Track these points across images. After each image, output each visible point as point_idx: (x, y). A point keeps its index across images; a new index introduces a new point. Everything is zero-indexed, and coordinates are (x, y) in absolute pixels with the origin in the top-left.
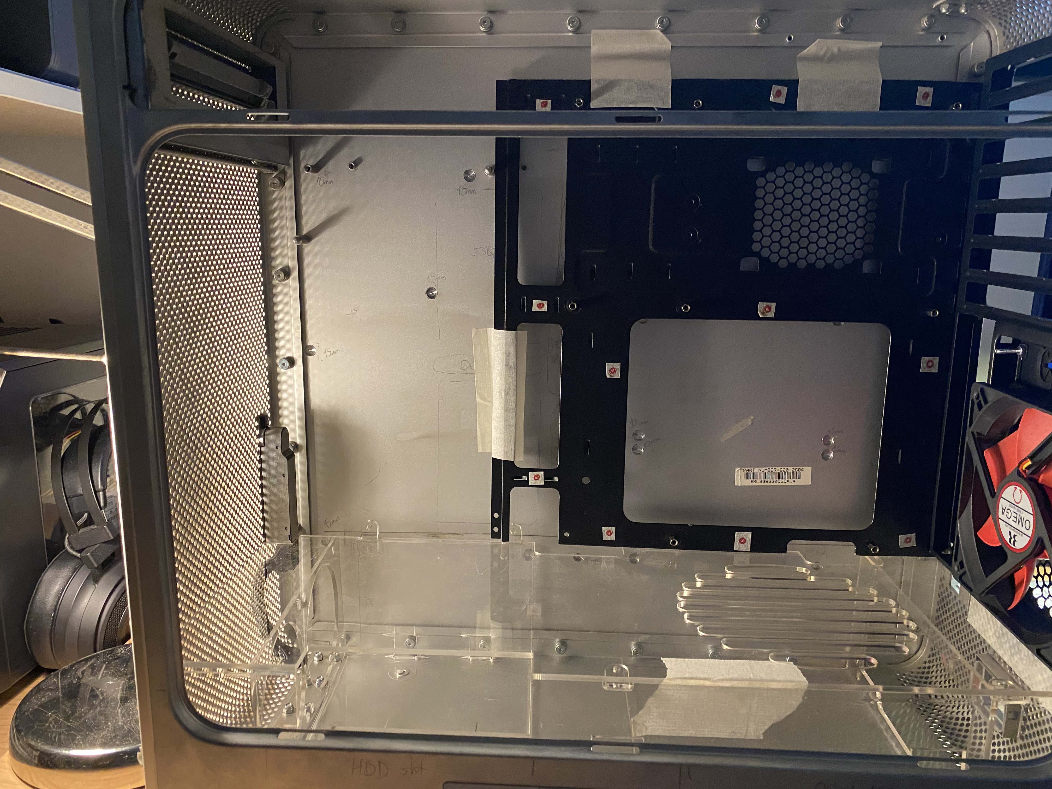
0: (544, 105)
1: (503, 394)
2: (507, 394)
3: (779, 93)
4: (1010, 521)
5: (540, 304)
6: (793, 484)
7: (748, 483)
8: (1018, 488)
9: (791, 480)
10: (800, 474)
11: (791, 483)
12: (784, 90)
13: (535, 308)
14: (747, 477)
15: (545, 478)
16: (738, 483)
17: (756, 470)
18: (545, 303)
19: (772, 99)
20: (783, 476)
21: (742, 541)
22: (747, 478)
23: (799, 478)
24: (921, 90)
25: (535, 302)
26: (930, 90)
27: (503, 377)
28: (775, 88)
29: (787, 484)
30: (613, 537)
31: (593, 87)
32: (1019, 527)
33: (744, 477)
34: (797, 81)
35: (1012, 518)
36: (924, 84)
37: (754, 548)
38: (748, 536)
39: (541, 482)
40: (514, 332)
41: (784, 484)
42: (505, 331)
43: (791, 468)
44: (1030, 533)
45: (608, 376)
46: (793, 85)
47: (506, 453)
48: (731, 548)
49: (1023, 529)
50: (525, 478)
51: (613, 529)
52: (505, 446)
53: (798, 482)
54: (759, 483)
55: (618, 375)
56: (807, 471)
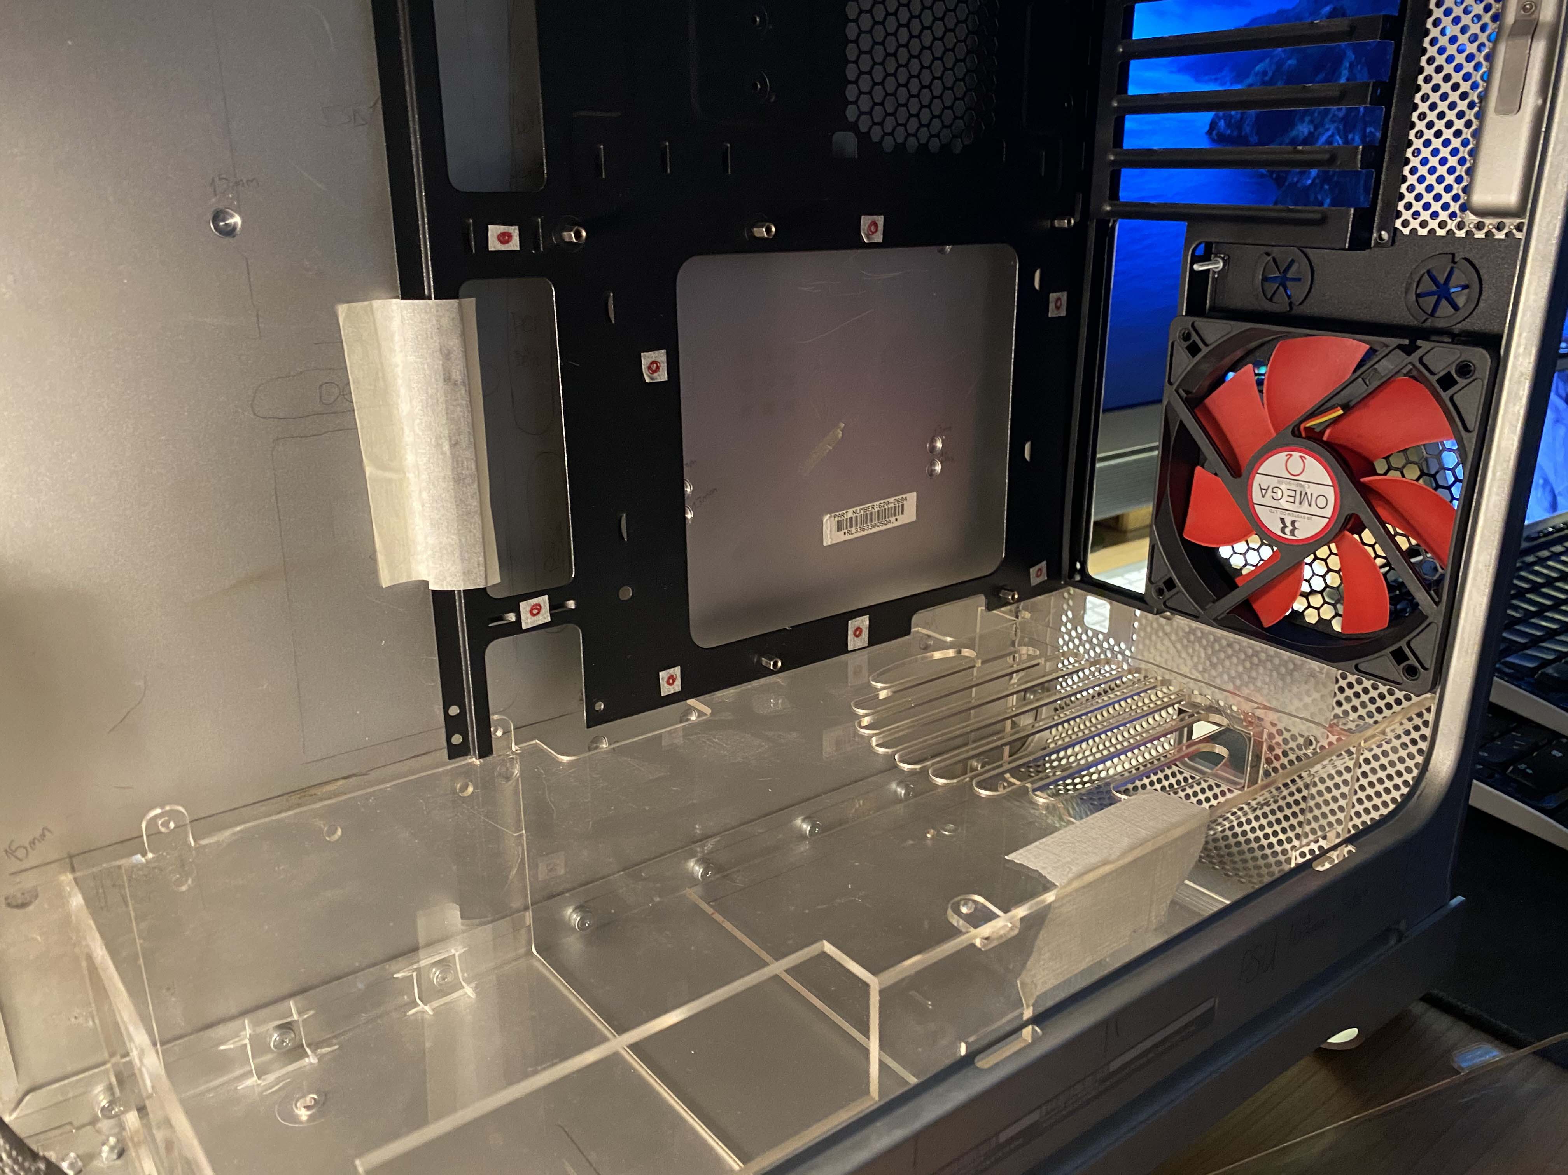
1: (446, 447)
2: (454, 445)
4: (1283, 503)
5: (503, 234)
6: (896, 524)
7: (841, 537)
8: (1296, 455)
9: (893, 519)
10: (903, 505)
11: (893, 523)
13: (494, 245)
14: (839, 526)
15: (552, 607)
16: (827, 541)
17: (850, 513)
18: (514, 231)
20: (883, 515)
21: (858, 632)
22: (839, 529)
23: (902, 513)
25: (494, 230)
27: (441, 408)
29: (889, 526)
30: (678, 686)
32: (1305, 508)
33: (835, 528)
35: (1285, 498)
37: (872, 642)
38: (864, 621)
39: (545, 617)
40: (454, 302)
41: (885, 527)
42: (432, 302)
43: (892, 500)
44: (1328, 512)
45: (648, 380)
47: (466, 573)
48: (844, 650)
49: (1314, 510)
50: (512, 617)
51: (676, 671)
52: (463, 559)
53: (901, 521)
54: (855, 533)
55: (662, 376)
56: (912, 498)
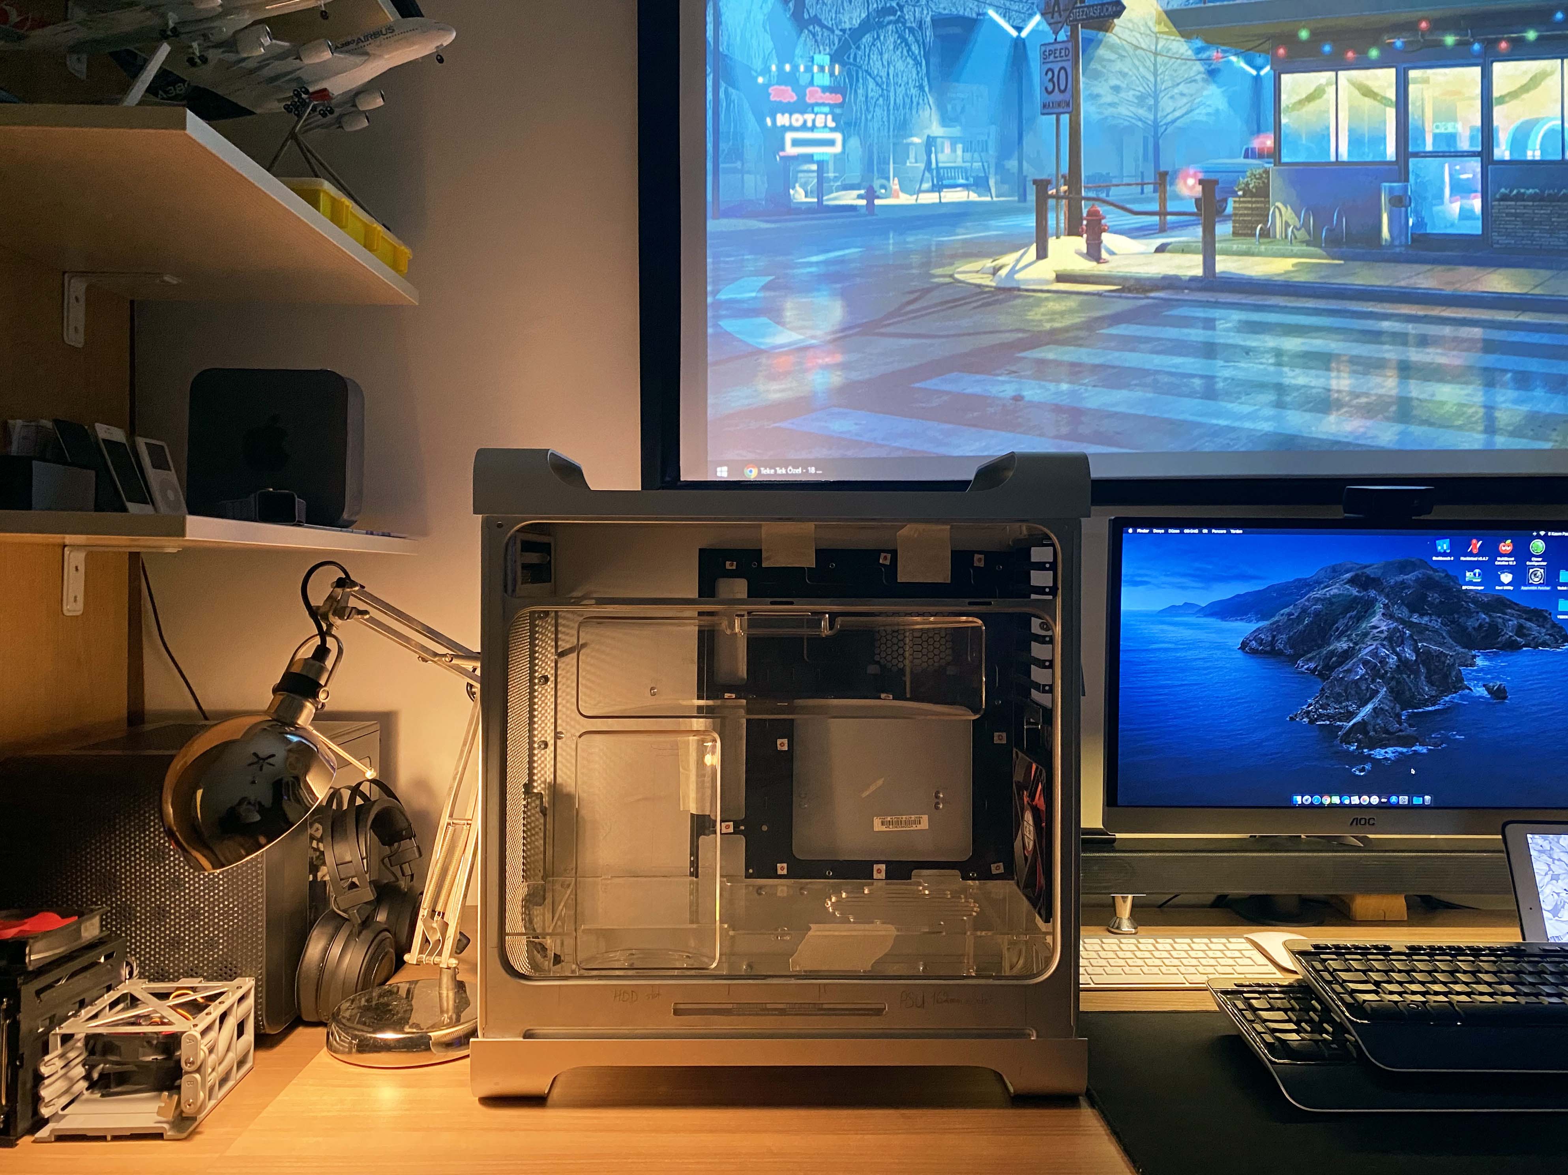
0: (732, 565)
3: (885, 558)
6: (916, 828)
7: (884, 828)
9: (914, 826)
10: (920, 820)
11: (914, 828)
12: (889, 556)
14: (883, 824)
15: (734, 828)
16: (876, 829)
17: (889, 819)
18: (734, 695)
19: (881, 561)
20: (908, 823)
21: (879, 871)
23: (920, 824)
24: (977, 556)
25: (726, 695)
26: (982, 556)
28: (883, 555)
29: (912, 828)
30: (785, 872)
31: (764, 555)
33: (880, 824)
34: (896, 551)
36: (980, 552)
37: (889, 876)
38: (883, 867)
39: (731, 829)
40: (712, 720)
41: (909, 829)
43: (913, 816)
45: (779, 749)
46: (894, 553)
48: (871, 877)
51: (785, 865)
52: (698, 803)
53: (919, 827)
54: (891, 828)
55: (786, 748)
56: (925, 818)
